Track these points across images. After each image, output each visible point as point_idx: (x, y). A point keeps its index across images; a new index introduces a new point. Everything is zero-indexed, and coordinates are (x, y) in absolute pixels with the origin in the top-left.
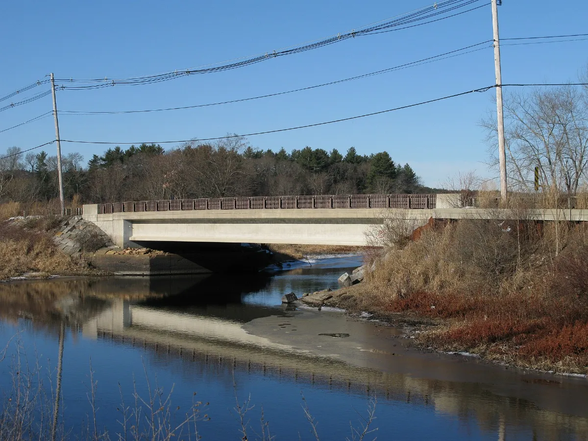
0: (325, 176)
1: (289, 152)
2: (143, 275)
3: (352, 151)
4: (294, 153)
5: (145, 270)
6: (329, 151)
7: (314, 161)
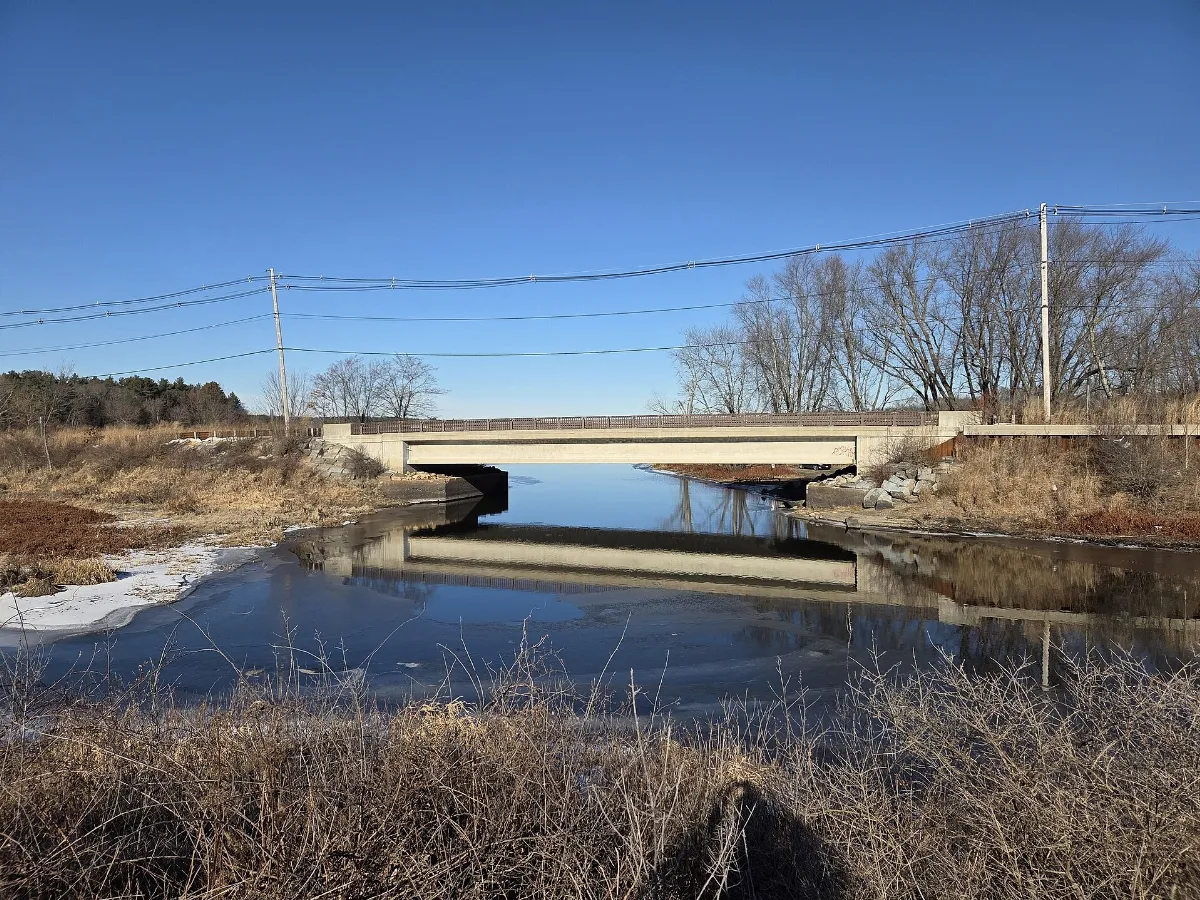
0: (159, 401)
1: (116, 379)
2: (438, 502)
3: (181, 380)
4: (121, 380)
5: (441, 496)
6: (157, 380)
7: (146, 388)
